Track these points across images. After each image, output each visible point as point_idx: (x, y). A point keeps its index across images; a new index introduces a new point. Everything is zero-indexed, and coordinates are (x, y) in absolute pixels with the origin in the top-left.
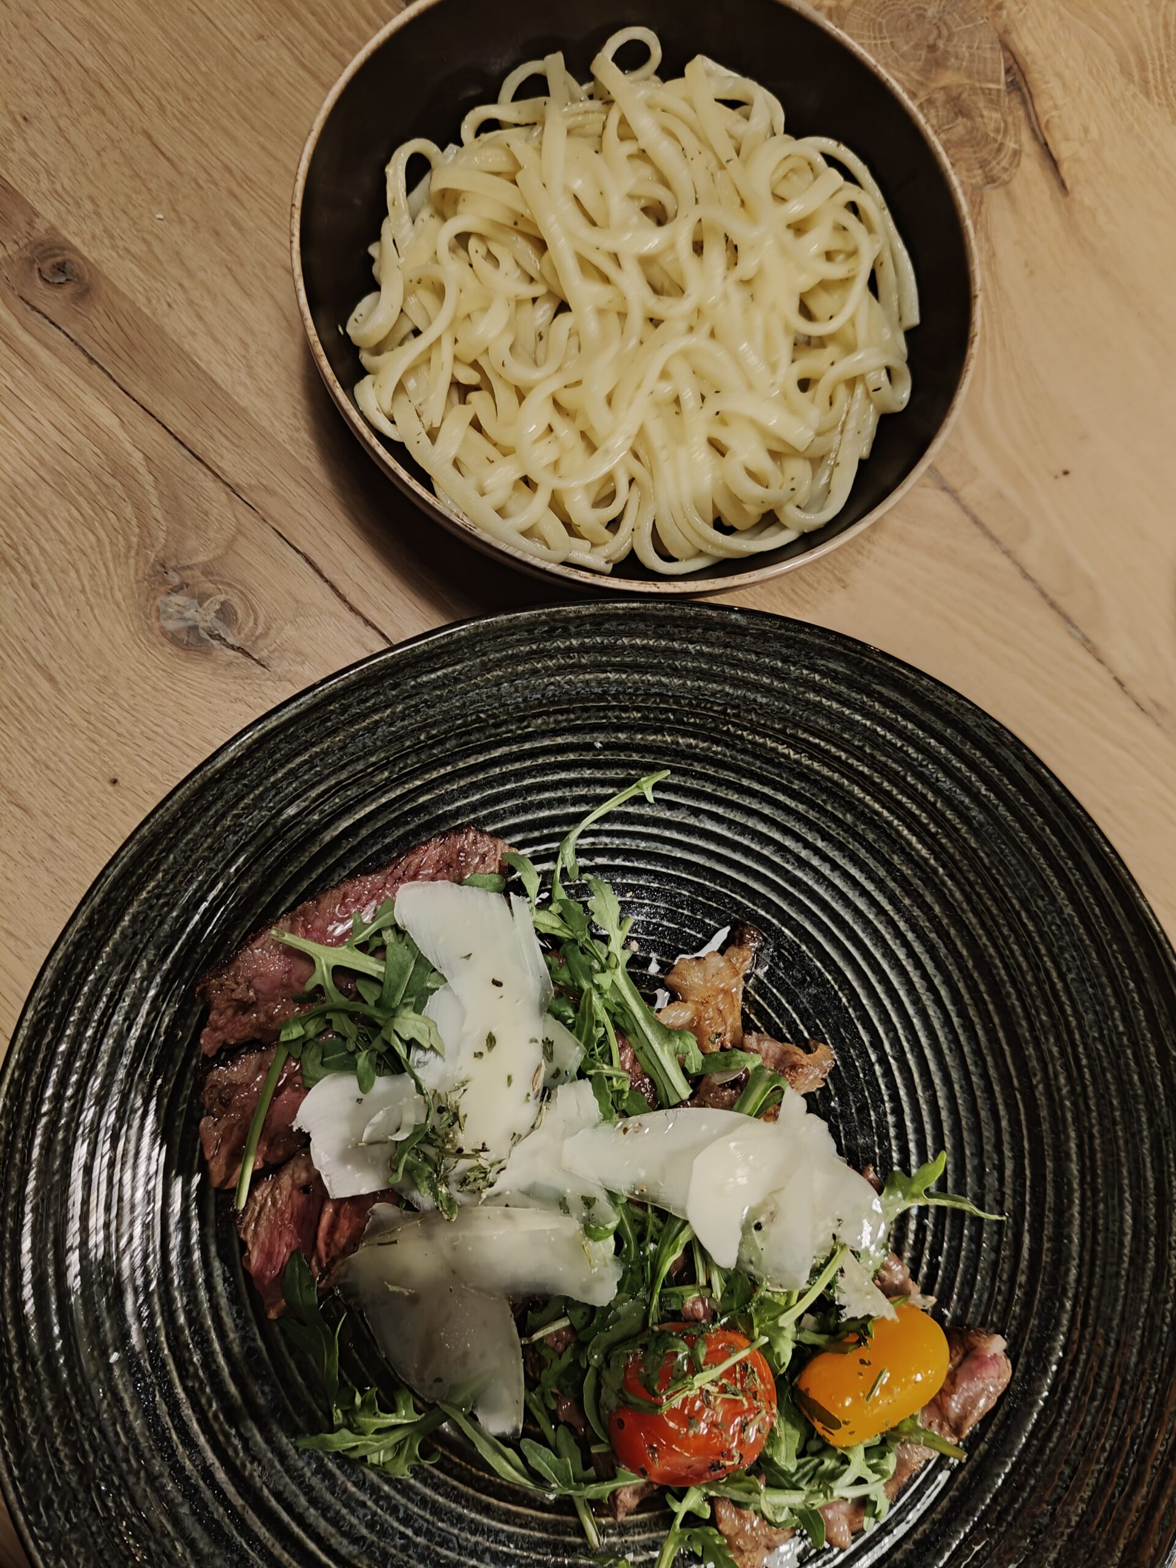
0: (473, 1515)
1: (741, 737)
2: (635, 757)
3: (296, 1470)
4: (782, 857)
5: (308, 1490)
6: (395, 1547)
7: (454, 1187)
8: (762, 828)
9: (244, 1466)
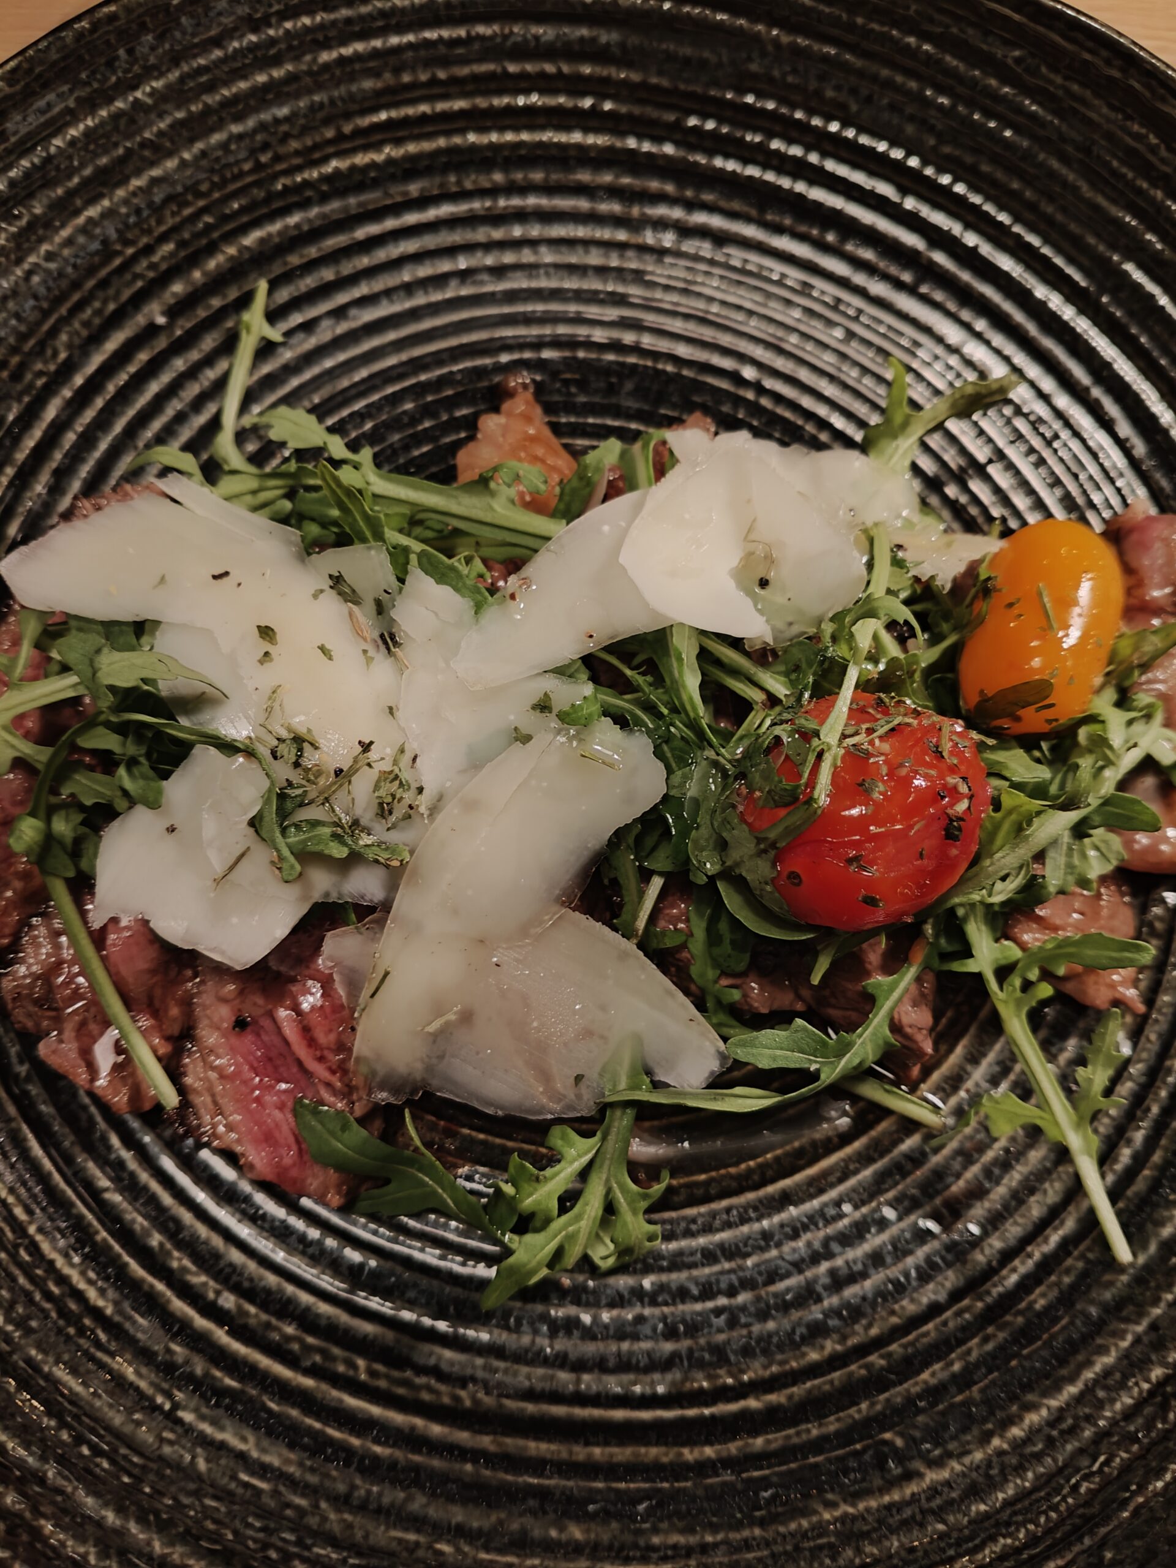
0: (776, 1219)
1: (306, 183)
2: (216, 302)
3: (527, 1351)
4: (475, 283)
5: (561, 1361)
6: (720, 1330)
7: (379, 827)
8: (424, 271)
9: (457, 1399)
